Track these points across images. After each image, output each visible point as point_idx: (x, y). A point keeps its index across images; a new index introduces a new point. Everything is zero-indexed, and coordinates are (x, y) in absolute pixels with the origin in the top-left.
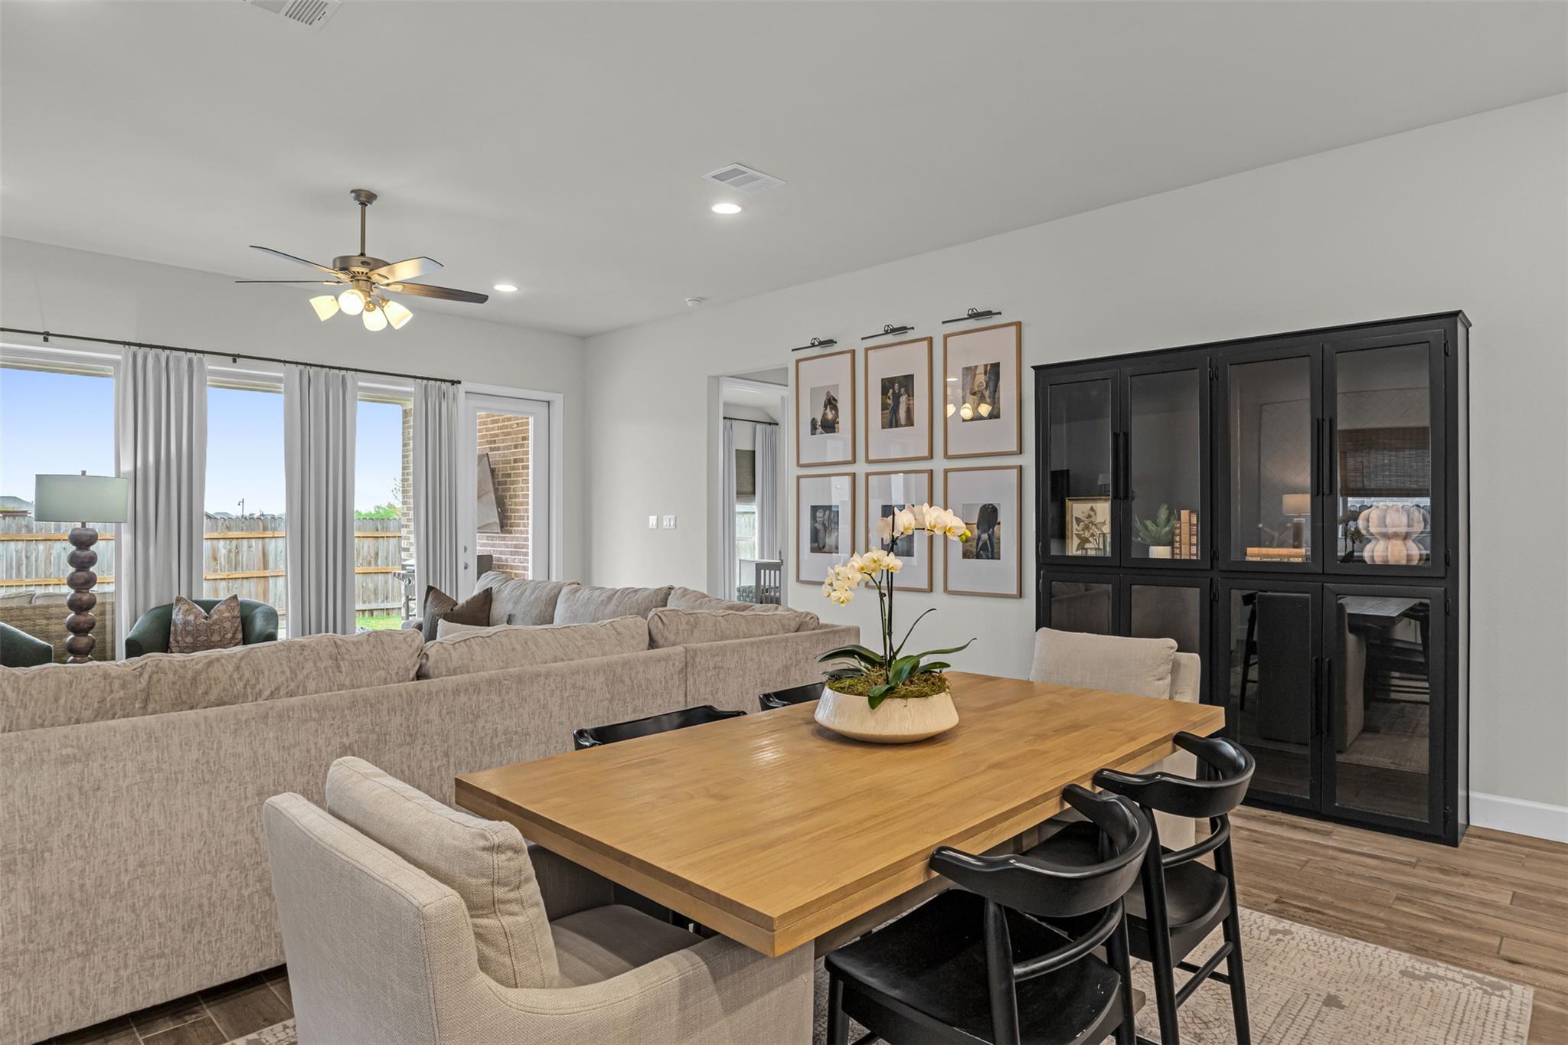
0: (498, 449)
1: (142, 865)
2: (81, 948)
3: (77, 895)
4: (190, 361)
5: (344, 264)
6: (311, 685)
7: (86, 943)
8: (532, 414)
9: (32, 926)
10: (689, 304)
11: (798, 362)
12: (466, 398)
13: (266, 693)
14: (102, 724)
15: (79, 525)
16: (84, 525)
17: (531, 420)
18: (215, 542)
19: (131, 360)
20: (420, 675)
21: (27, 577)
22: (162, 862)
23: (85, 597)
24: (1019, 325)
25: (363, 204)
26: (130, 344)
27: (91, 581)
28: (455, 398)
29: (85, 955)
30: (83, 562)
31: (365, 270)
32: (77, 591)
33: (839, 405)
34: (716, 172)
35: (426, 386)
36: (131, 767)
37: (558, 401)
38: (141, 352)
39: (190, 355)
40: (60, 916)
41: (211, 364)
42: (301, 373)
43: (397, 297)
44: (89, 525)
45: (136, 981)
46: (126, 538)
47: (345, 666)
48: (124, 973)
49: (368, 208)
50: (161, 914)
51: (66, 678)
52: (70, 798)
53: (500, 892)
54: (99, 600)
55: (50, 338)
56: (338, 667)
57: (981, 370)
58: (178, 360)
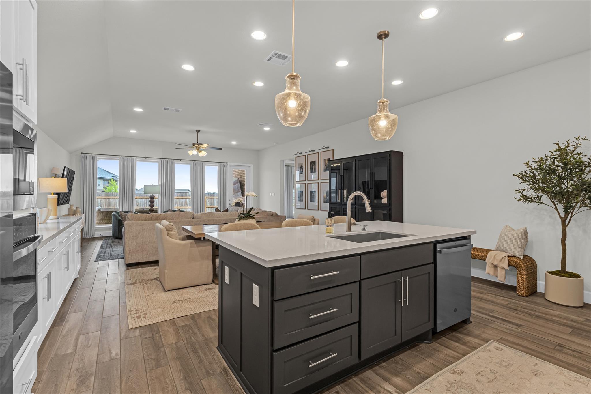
0: (242, 177)
1: (150, 241)
2: (142, 251)
3: (142, 244)
4: (172, 161)
5: (194, 144)
6: (175, 219)
7: (143, 250)
8: (245, 169)
9: (136, 247)
10: (275, 144)
11: (296, 157)
12: (230, 166)
13: (168, 219)
14: (145, 221)
15: (151, 195)
16: (152, 195)
17: (246, 170)
18: (186, 199)
19: (161, 162)
20: (193, 218)
21: (146, 207)
22: (152, 241)
23: (152, 209)
24: (333, 150)
25: (198, 132)
26: (161, 158)
27: (153, 205)
28: (227, 166)
29: (143, 252)
30: (152, 202)
31: (197, 146)
32: (151, 207)
33: (303, 168)
34: (260, 124)
35: (220, 164)
36: (149, 227)
37: (252, 166)
38: (163, 160)
39: (172, 160)
40: (140, 246)
41: (175, 161)
42: (194, 162)
43: (204, 150)
44: (154, 195)
45: (149, 257)
46: (160, 197)
47: (180, 216)
48: (147, 255)
49: (199, 133)
50: (152, 248)
51: (141, 215)
52: (141, 230)
53: (170, 229)
54: (155, 210)
55: (147, 158)
56: (179, 216)
57: (327, 160)
58: (170, 161)
